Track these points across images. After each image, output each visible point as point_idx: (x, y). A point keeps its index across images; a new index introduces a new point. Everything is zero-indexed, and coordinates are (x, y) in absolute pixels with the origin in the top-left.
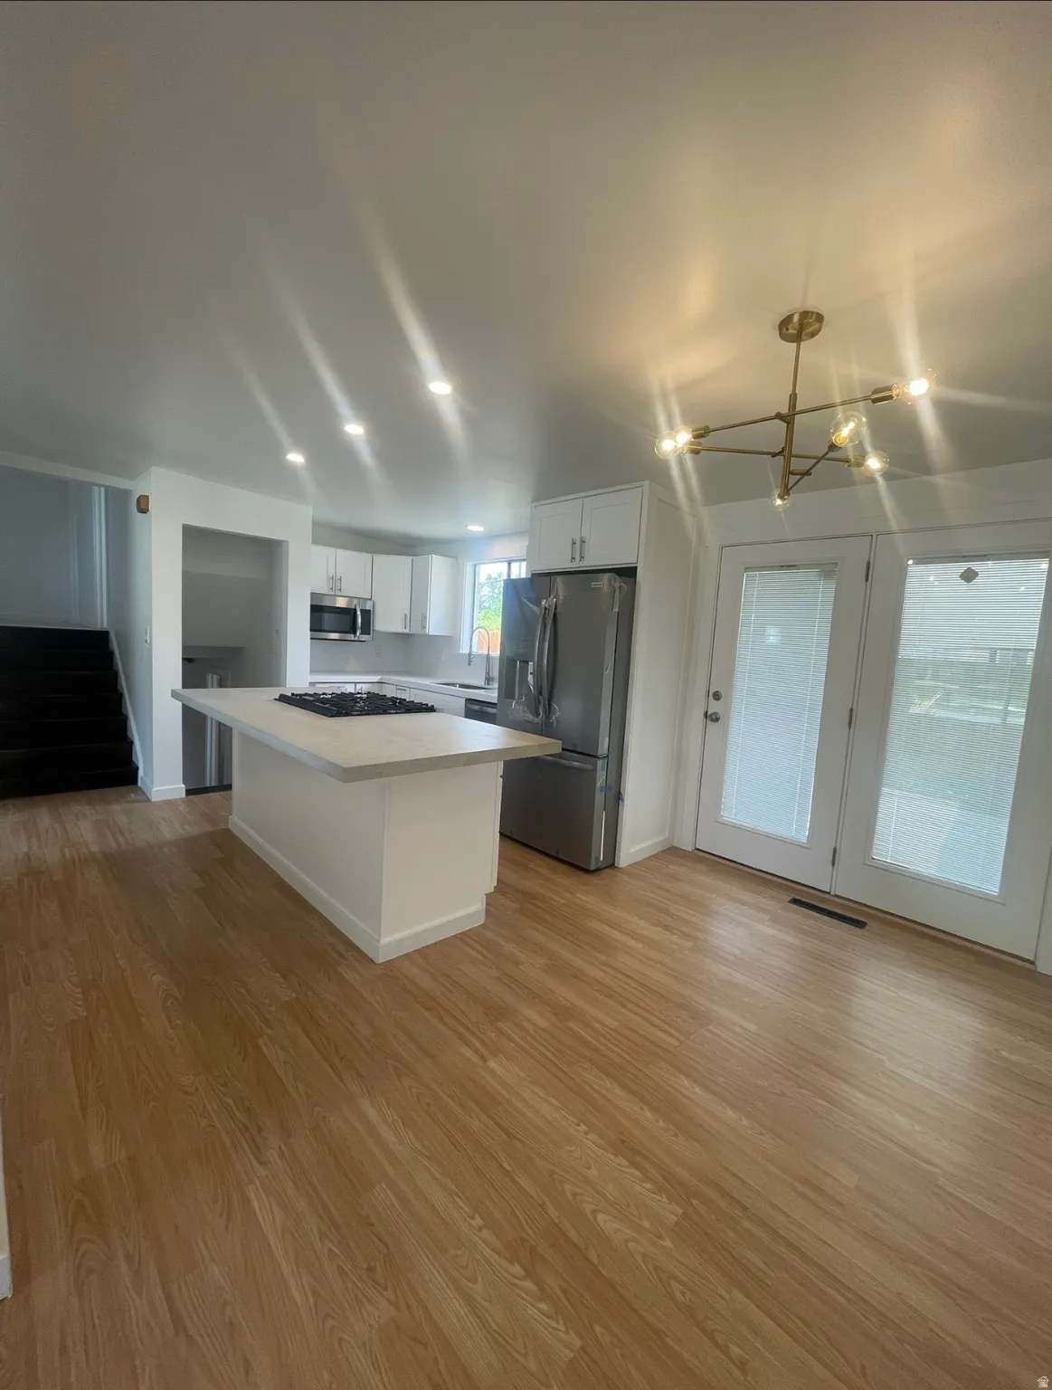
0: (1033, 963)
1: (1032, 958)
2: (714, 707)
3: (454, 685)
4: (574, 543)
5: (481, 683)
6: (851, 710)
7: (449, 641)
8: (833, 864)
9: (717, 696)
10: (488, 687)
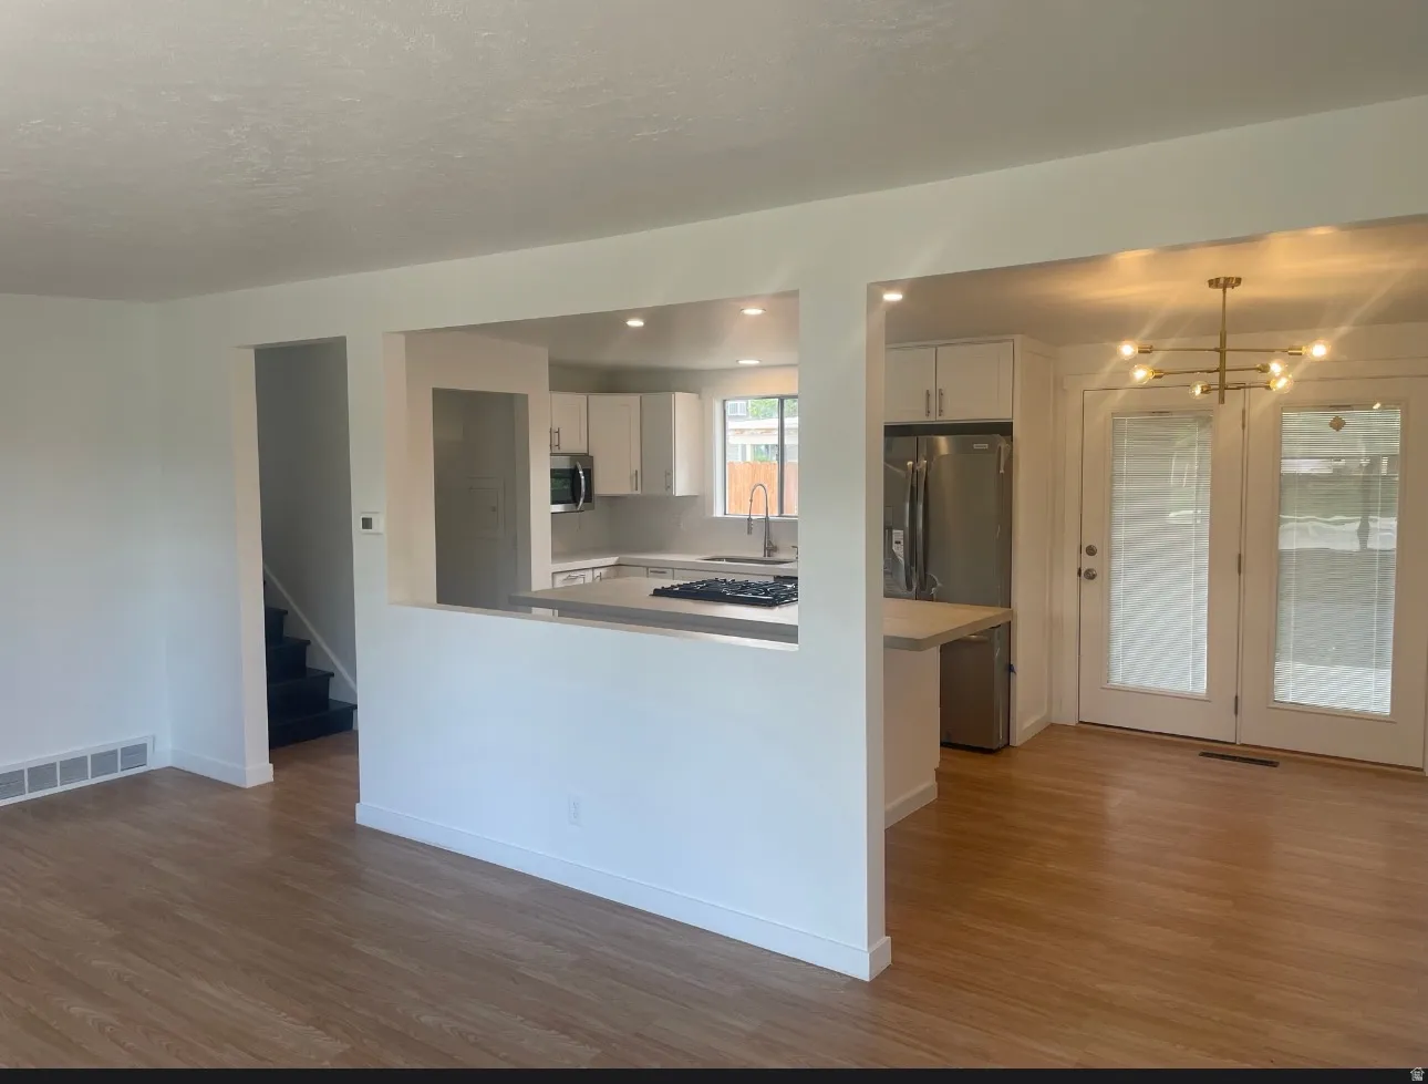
0: (1422, 770)
1: (1420, 766)
2: (1088, 563)
3: (720, 559)
4: (928, 395)
5: (760, 555)
6: (1240, 556)
7: (698, 502)
8: (1236, 713)
9: (1091, 551)
10: (771, 559)
